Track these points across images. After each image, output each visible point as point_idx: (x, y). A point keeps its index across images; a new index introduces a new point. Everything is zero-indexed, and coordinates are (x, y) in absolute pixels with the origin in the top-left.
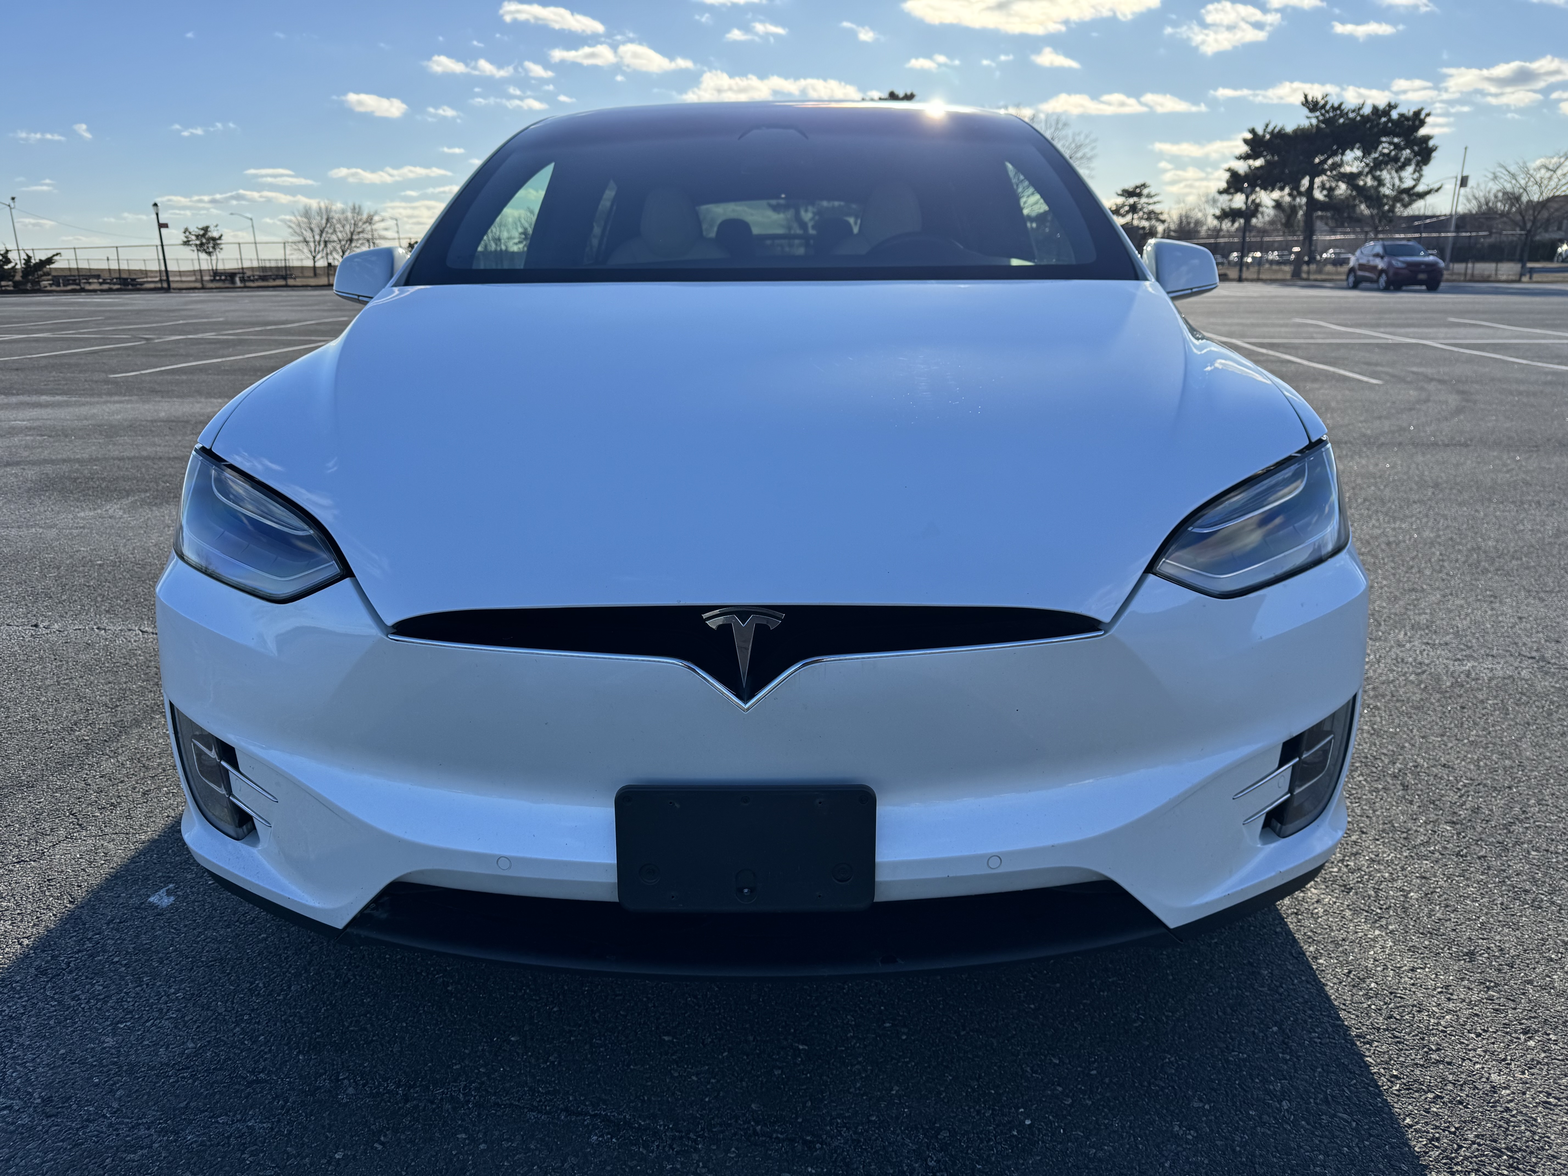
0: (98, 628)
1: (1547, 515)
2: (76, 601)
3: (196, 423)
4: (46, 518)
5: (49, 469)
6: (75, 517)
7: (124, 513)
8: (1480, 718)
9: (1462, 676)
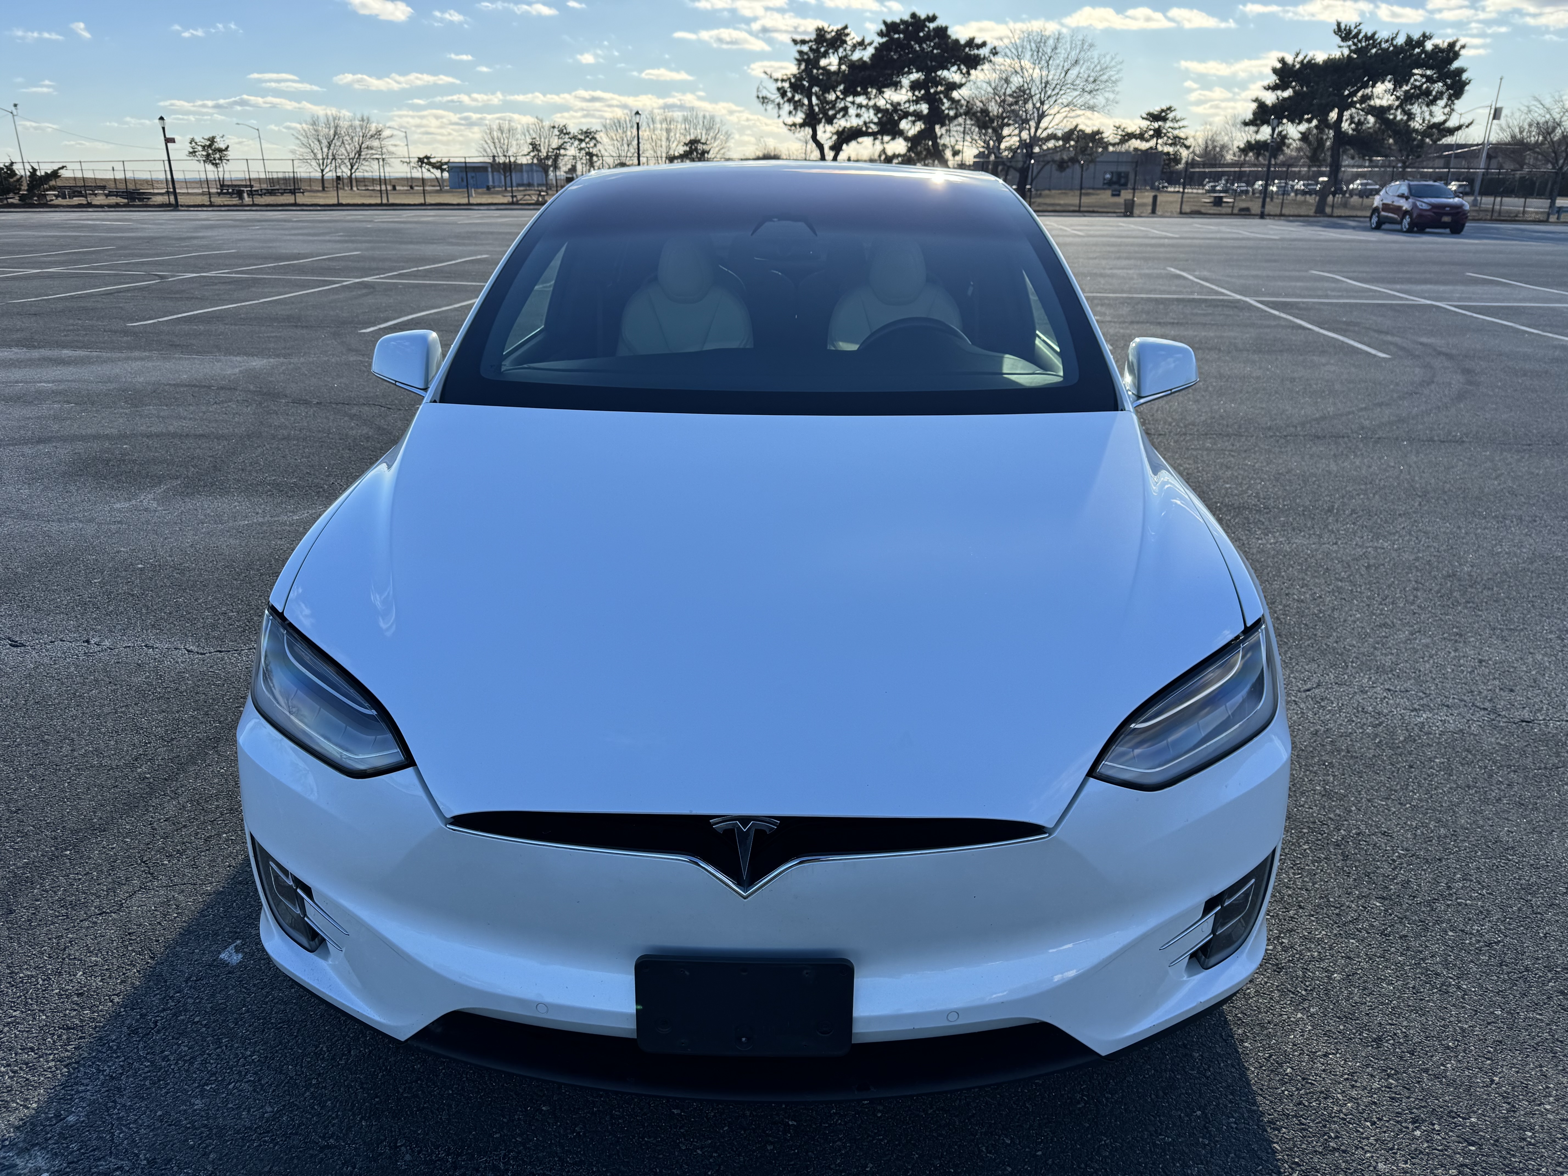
0: (146, 646)
1: (1526, 535)
2: (122, 613)
3: (218, 389)
4: (84, 510)
5: (80, 446)
6: (112, 510)
7: (158, 505)
8: (1425, 779)
9: (1416, 728)
